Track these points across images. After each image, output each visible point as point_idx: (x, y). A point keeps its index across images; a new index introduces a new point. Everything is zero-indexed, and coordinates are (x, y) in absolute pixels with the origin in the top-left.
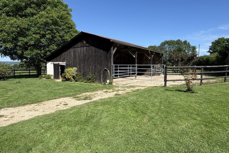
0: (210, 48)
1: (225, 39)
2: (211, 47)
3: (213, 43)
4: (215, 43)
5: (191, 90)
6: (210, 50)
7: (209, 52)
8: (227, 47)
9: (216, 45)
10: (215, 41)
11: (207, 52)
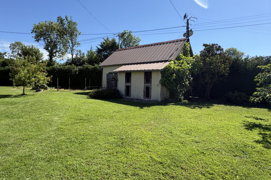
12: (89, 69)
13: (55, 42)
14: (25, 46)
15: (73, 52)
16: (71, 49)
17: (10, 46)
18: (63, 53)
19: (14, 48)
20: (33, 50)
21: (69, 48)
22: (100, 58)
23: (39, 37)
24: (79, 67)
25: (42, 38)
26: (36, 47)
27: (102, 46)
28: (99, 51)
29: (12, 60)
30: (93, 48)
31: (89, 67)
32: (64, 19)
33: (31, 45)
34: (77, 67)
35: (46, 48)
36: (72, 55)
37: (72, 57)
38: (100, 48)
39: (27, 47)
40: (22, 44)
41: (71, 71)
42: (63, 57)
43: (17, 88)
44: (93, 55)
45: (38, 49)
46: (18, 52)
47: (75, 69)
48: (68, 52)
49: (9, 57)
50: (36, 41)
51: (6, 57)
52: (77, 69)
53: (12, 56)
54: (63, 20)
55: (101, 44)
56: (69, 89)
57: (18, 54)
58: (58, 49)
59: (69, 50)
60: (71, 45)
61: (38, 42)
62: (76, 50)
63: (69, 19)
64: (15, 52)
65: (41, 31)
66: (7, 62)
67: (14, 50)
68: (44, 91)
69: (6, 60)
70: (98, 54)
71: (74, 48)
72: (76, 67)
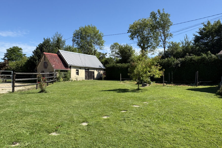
0: (5, 56)
1: (19, 49)
2: (6, 54)
3: (8, 50)
4: (10, 51)
5: (45, 91)
6: (5, 57)
7: (4, 59)
8: (34, 58)
9: (12, 53)
10: (10, 49)
11: (2, 59)
12: (194, 60)
13: (147, 37)
14: (121, 46)
15: (165, 45)
16: (163, 42)
17: (110, 47)
18: (154, 47)
19: (113, 49)
20: (127, 48)
21: (162, 41)
22: (198, 47)
23: (134, 35)
24: (180, 59)
25: (136, 36)
26: (129, 45)
27: (201, 33)
28: (197, 39)
29: (111, 58)
30: (188, 38)
31: (194, 58)
32: (157, 13)
33: (126, 44)
34: (177, 59)
35: (139, 45)
36: (165, 48)
37: (165, 50)
38: (199, 35)
39: (122, 46)
40: (119, 45)
41: (171, 64)
42: (154, 51)
43: (123, 82)
44: (189, 44)
45: (131, 47)
46: (116, 51)
47: (175, 62)
48: (160, 45)
49: (110, 56)
50: (131, 39)
51: (106, 57)
52: (177, 61)
53: (111, 55)
54: (155, 15)
55: (199, 31)
56: (172, 84)
57: (116, 53)
58: (150, 44)
59: (161, 43)
60: (163, 37)
61: (133, 39)
62: (168, 43)
63: (162, 12)
64: (114, 51)
65: (136, 30)
66: (108, 60)
67: (113, 50)
68: (149, 85)
69: (108, 59)
70: (195, 43)
71: (167, 40)
72: (175, 59)
